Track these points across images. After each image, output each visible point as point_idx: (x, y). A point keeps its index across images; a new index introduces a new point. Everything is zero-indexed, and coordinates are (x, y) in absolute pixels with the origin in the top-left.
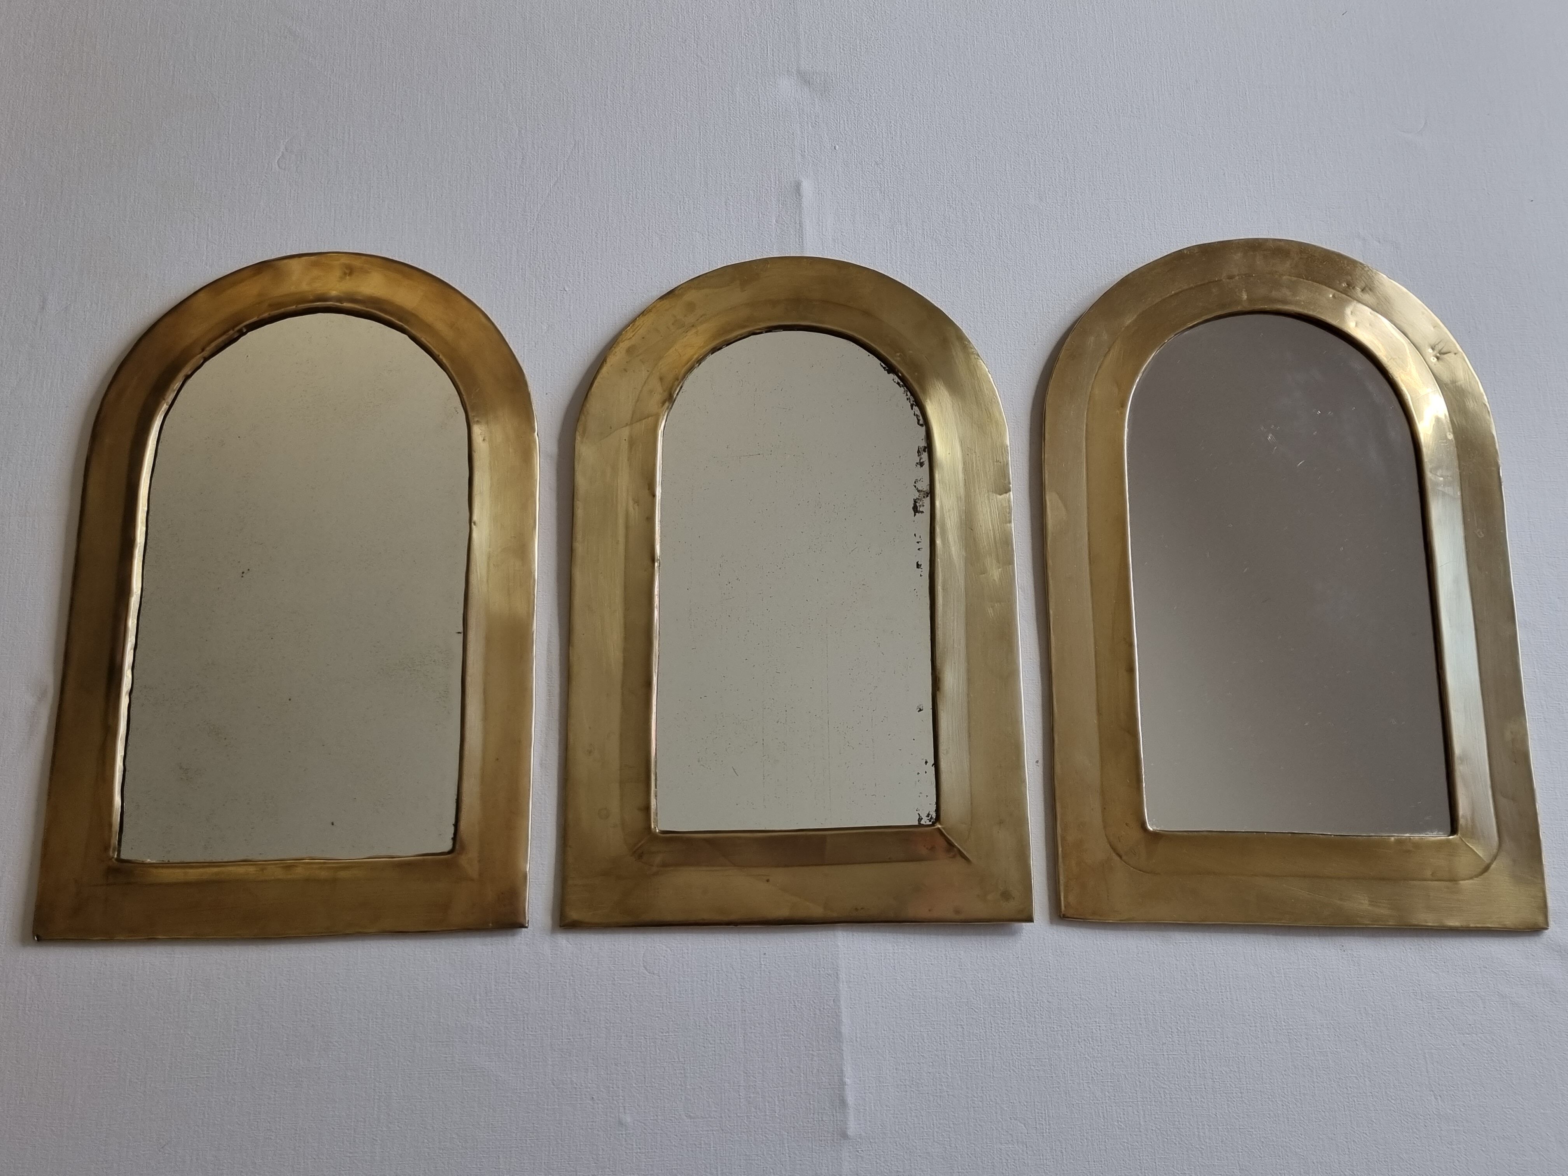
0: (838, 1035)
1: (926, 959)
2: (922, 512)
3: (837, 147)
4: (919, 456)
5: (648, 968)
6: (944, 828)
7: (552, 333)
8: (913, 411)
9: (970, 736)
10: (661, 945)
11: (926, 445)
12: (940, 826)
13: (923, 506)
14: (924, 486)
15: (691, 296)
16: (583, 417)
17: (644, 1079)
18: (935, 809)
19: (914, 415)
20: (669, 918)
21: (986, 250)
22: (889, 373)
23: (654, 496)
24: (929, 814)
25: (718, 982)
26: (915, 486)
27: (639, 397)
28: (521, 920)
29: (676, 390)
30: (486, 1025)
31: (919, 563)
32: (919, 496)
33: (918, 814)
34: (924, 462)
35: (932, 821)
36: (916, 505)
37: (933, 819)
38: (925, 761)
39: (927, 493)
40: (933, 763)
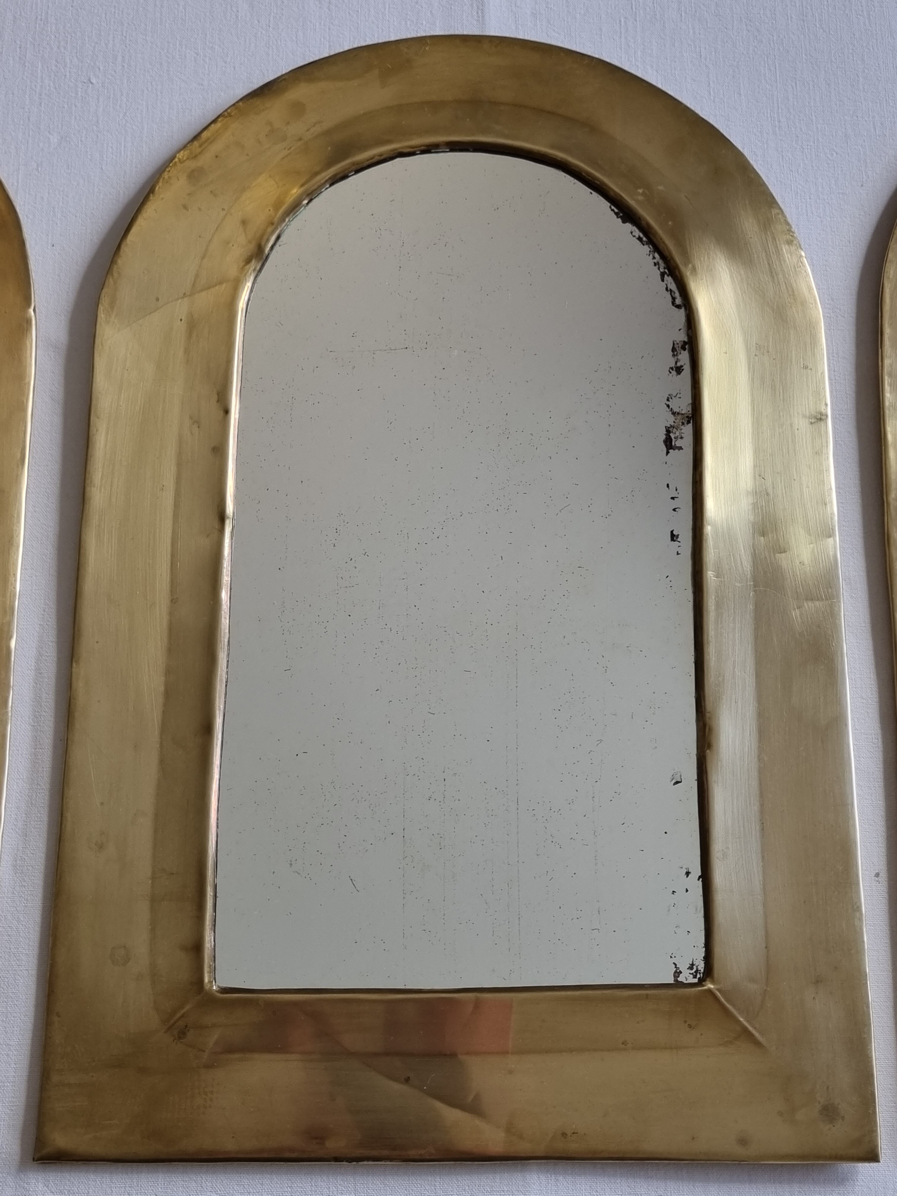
2: (680, 448)
4: (674, 355)
6: (719, 990)
7: (67, 149)
8: (663, 284)
9: (763, 829)
11: (686, 340)
12: (712, 986)
13: (682, 438)
14: (684, 405)
15: (298, 92)
16: (111, 279)
18: (703, 955)
19: (667, 289)
20: (230, 1146)
22: (624, 222)
23: (227, 412)
24: (693, 965)
26: (668, 406)
27: (206, 250)
29: (268, 240)
31: (674, 533)
32: (674, 422)
33: (674, 963)
34: (682, 366)
35: (698, 976)
36: (670, 436)
37: (700, 973)
38: (685, 871)
39: (688, 417)
40: (700, 874)
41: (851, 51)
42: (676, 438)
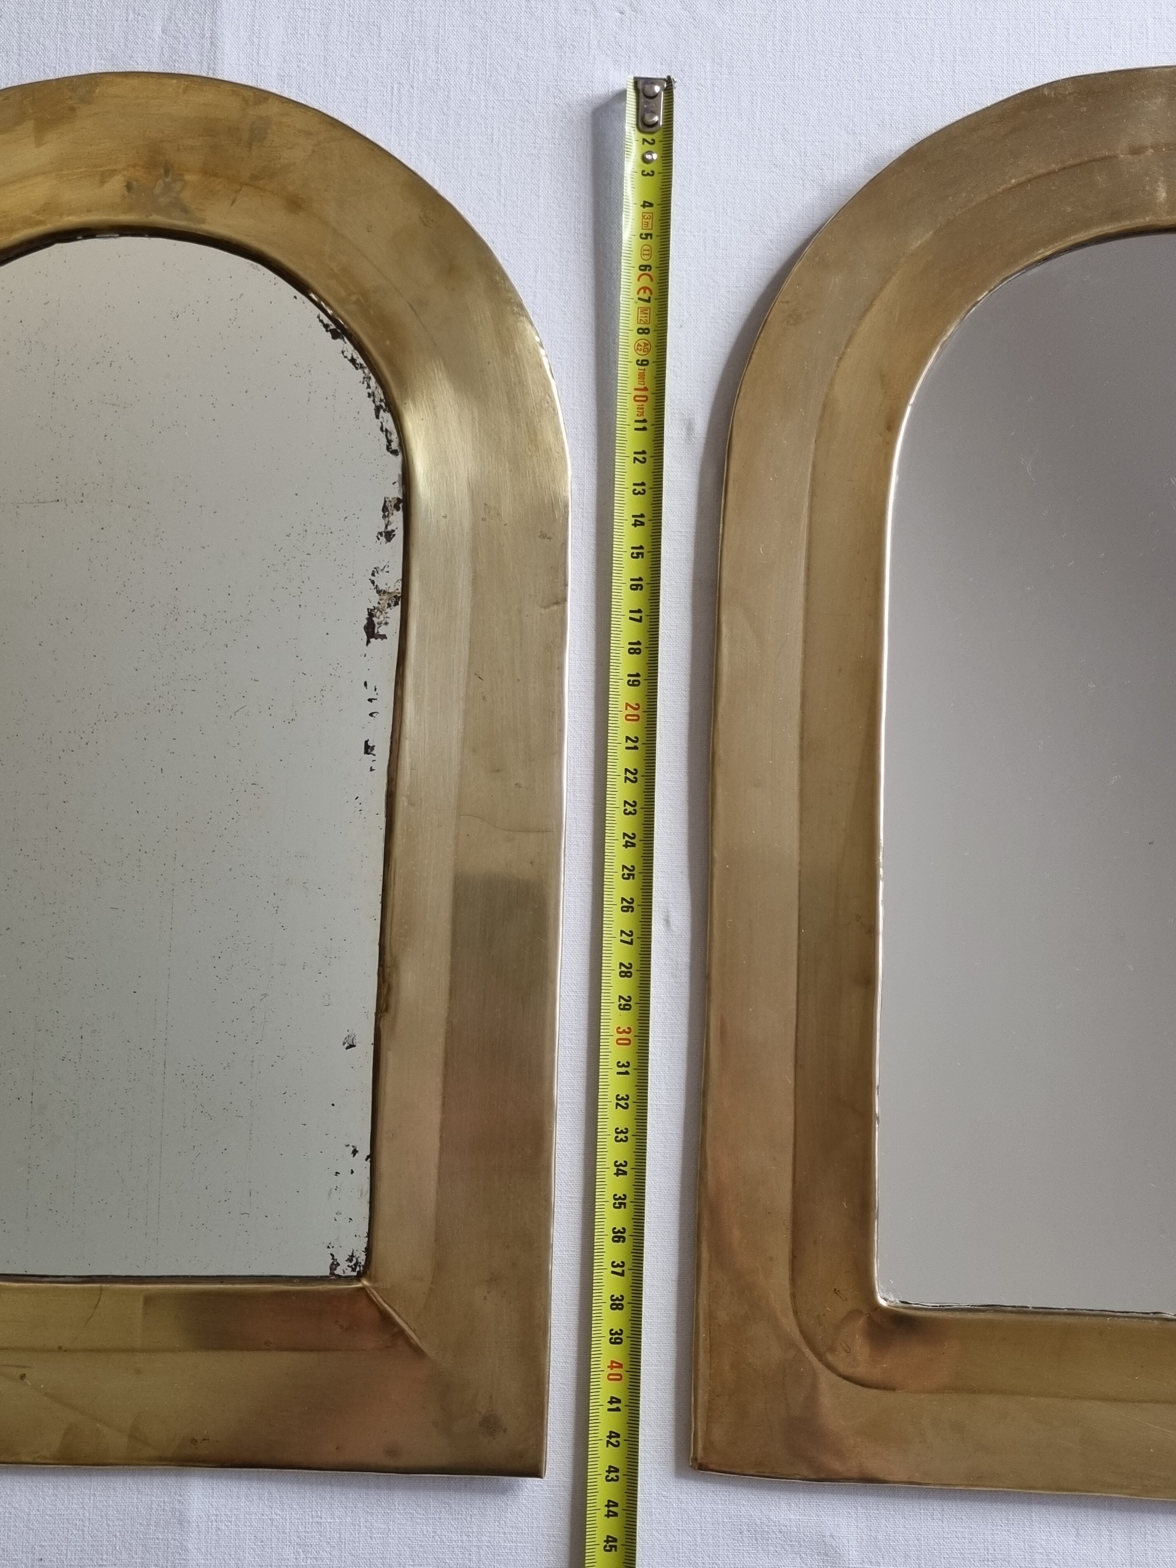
2: (384, 637)
4: (384, 517)
6: (377, 1288)
8: (378, 423)
11: (401, 497)
12: (371, 1284)
13: (386, 624)
14: (392, 582)
18: (364, 1246)
19: (382, 429)
22: (336, 338)
24: (352, 1256)
26: (373, 582)
31: (370, 742)
32: (379, 603)
33: (331, 1254)
34: (393, 531)
35: (358, 1269)
36: (373, 621)
37: (360, 1266)
38: (353, 1149)
39: (395, 597)
40: (368, 1153)
42: (380, 624)
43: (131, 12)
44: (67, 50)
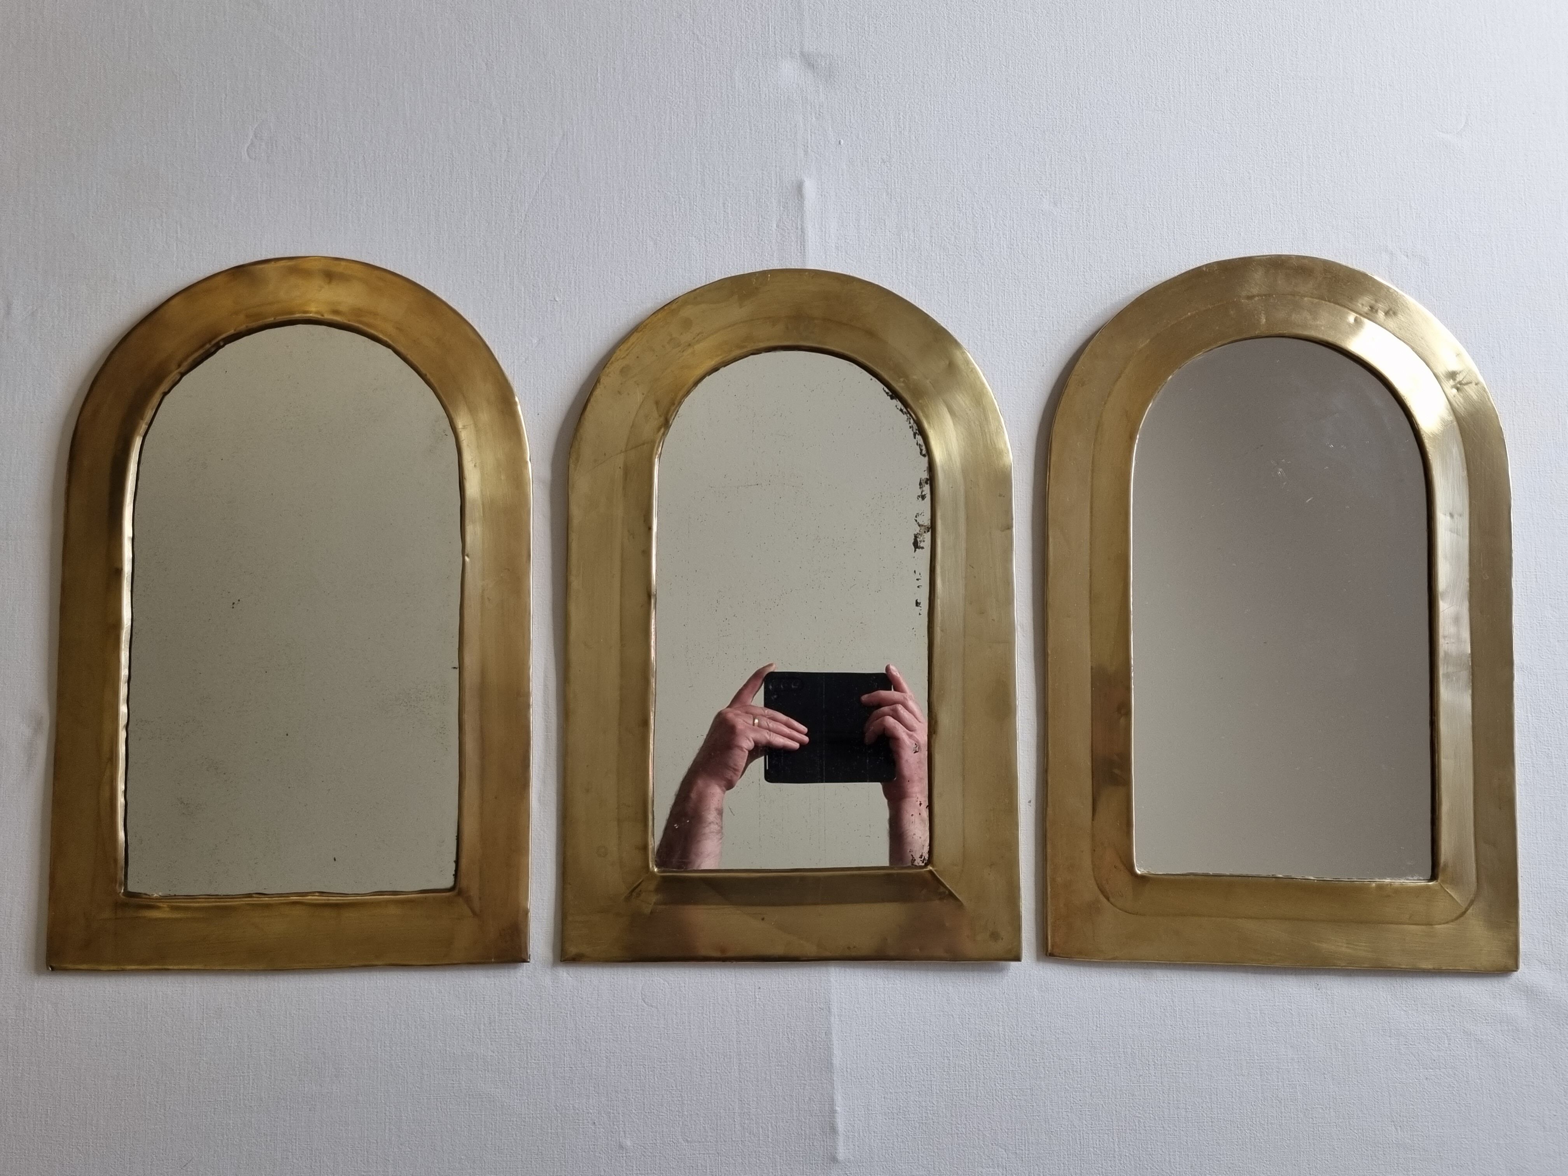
0: (829, 1066)
1: (916, 994)
2: (922, 548)
3: (842, 141)
4: (920, 488)
5: (646, 1000)
6: (935, 871)
8: (915, 440)
10: (658, 979)
11: (928, 477)
13: (924, 541)
14: (926, 520)
15: (688, 312)
16: (576, 443)
17: (643, 1105)
19: (917, 444)
21: (996, 260)
22: (892, 399)
23: (650, 529)
24: (922, 856)
25: (714, 1015)
26: (916, 521)
27: (634, 422)
28: (523, 956)
29: (672, 415)
30: (490, 1053)
31: (918, 601)
32: (920, 531)
34: (925, 495)
36: (917, 541)
39: (928, 527)
40: (927, 804)
41: (1040, 270)
42: (921, 541)
43: (760, 217)
44: (729, 237)
